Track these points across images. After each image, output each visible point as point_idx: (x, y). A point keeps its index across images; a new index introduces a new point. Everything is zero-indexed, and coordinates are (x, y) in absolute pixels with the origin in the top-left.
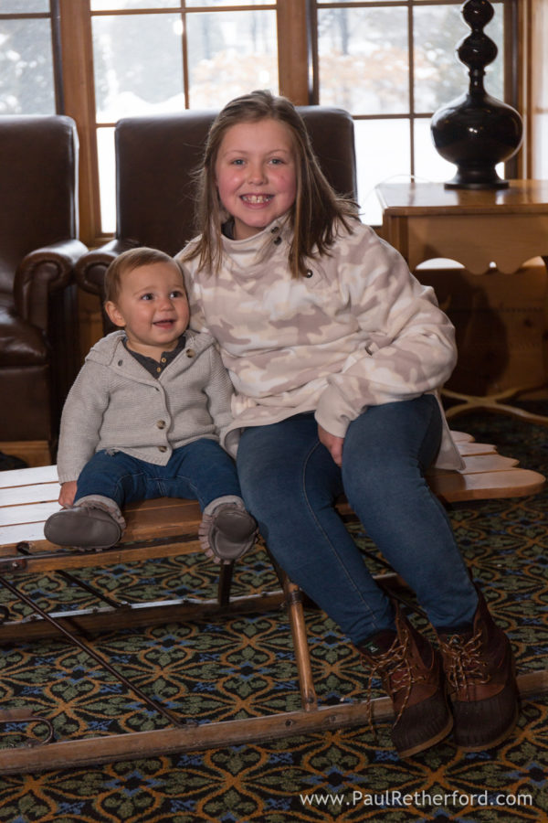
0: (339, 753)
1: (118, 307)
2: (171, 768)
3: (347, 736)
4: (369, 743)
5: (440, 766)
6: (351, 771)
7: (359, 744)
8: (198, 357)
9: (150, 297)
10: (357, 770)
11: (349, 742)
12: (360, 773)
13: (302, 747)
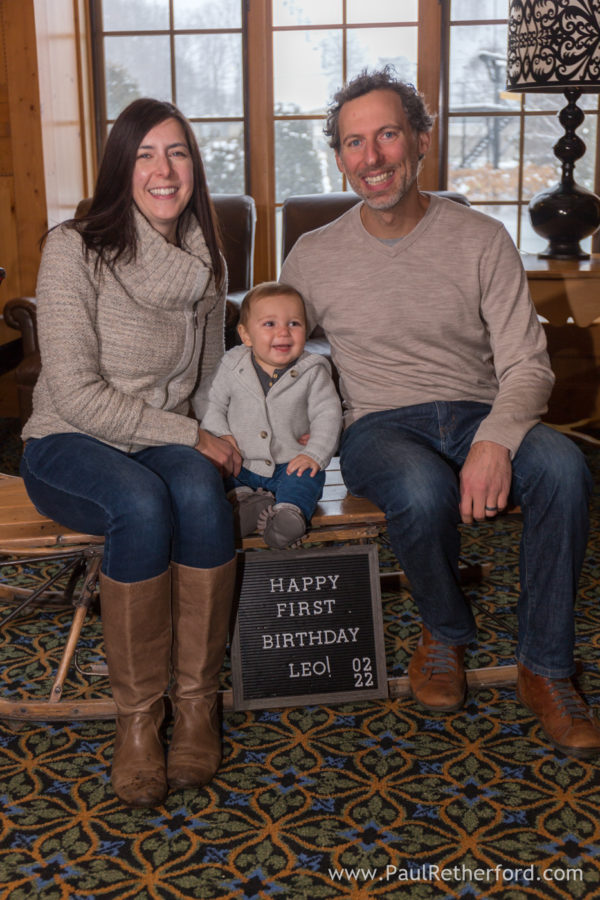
0: (395, 719)
1: (247, 330)
2: (254, 722)
3: (404, 704)
4: (421, 713)
5: (478, 737)
6: (401, 737)
7: (412, 712)
8: (300, 377)
9: (272, 324)
10: (406, 736)
11: (405, 710)
12: (409, 739)
13: (364, 712)
